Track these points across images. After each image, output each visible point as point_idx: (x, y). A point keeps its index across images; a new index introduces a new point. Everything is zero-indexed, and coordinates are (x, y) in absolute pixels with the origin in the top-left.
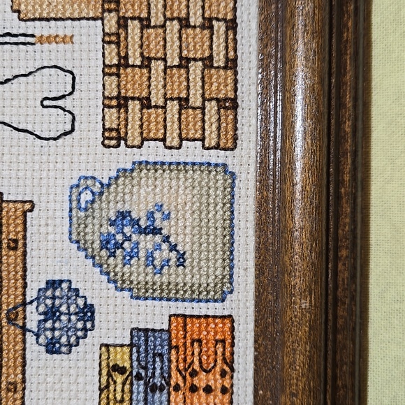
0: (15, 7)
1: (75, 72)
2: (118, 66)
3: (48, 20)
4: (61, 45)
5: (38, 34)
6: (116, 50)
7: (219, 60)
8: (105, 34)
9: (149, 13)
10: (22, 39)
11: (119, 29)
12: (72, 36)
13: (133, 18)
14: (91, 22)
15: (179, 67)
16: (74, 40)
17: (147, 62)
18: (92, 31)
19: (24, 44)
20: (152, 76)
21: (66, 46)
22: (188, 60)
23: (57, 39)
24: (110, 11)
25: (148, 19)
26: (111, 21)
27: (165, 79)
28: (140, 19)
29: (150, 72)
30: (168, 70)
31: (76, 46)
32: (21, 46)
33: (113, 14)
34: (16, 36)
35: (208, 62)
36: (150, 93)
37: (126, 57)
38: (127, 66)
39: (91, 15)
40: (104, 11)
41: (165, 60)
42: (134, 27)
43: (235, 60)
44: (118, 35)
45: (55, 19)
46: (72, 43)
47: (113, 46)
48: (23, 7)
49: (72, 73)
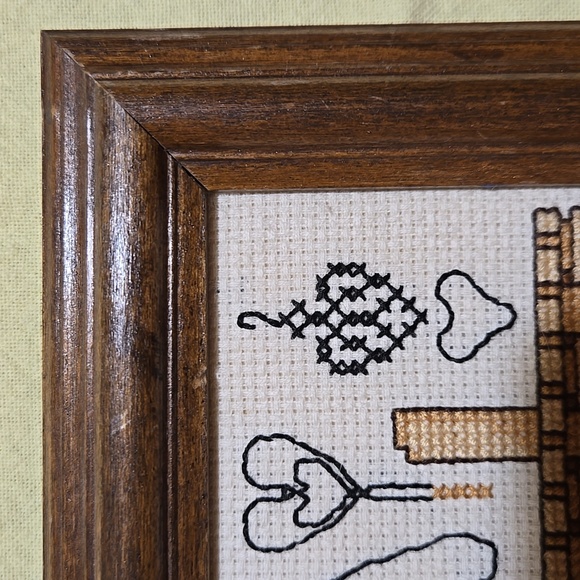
0: (401, 443)
1: (496, 542)
2: (567, 535)
3: (452, 462)
4: (474, 501)
5: (437, 484)
8: (544, 484)
10: (412, 492)
11: (567, 476)
12: (491, 486)
14: (520, 465)
16: (493, 492)
18: (523, 478)
19: (415, 499)
21: (482, 502)
23: (468, 492)
24: (552, 448)
26: (554, 464)
31: (497, 501)
32: (410, 503)
33: (557, 453)
34: (402, 487)
39: (521, 454)
40: (542, 448)
44: (565, 485)
45: (465, 461)
46: (491, 496)
48: (413, 443)
49: (491, 544)
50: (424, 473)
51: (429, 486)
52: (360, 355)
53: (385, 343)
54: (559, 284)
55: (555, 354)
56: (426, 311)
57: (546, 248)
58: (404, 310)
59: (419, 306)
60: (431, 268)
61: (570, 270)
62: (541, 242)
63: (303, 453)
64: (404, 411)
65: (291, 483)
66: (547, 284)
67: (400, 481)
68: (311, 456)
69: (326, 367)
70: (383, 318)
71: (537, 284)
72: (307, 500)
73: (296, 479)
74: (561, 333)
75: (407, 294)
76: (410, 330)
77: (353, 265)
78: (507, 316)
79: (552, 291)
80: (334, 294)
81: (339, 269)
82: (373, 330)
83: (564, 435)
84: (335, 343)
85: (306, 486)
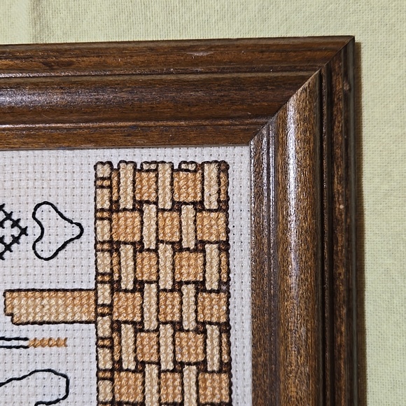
0: (9, 311)
1: (69, 375)
2: (112, 371)
3: (41, 323)
4: (55, 348)
5: (31, 337)
6: (110, 355)
7: (213, 365)
8: (98, 338)
9: (142, 317)
10: (15, 343)
11: (112, 333)
12: (66, 339)
13: (126, 322)
14: (84, 326)
15: (173, 371)
16: (67, 343)
17: (140, 367)
18: (85, 334)
19: (18, 347)
20: (146, 381)
21: (60, 349)
22: (182, 364)
23: (51, 343)
24: (103, 315)
25: (142, 323)
26: (105, 325)
27: (159, 384)
28: (133, 323)
29: (144, 376)
30: (162, 374)
31: (70, 349)
32: (14, 350)
33: (106, 318)
34: (9, 340)
35: (202, 366)
36: (144, 398)
37: (120, 361)
38: (121, 370)
39: (84, 319)
40: (97, 315)
41: (158, 364)
42: (127, 331)
43: (229, 364)
44: (111, 339)
45: (49, 323)
46: (66, 346)
47: (107, 351)
48: (16, 311)
49: (65, 376)
50: (24, 331)
51: (26, 339)
54: (111, 210)
55: (107, 254)
56: (27, 227)
57: (102, 187)
58: (12, 226)
59: (22, 224)
60: (30, 200)
61: (117, 202)
62: (99, 183)
64: (12, 291)
66: (102, 210)
67: (8, 336)
71: (96, 211)
74: (111, 242)
75: (15, 217)
76: (16, 240)
78: (77, 231)
79: (106, 215)
83: (111, 306)
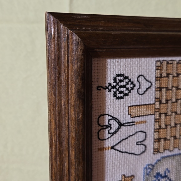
0: (129, 113)
2: (158, 129)
3: (139, 116)
8: (155, 119)
10: (131, 124)
11: (159, 117)
14: (151, 116)
15: (174, 127)
21: (144, 124)
22: (176, 124)
28: (165, 113)
31: (147, 123)
33: (158, 113)
34: (129, 123)
38: (161, 128)
39: (151, 113)
40: (155, 112)
41: (170, 125)
47: (157, 123)
49: (145, 132)
50: (134, 119)
51: (134, 122)
52: (122, 95)
53: (127, 92)
54: (160, 77)
55: (158, 92)
58: (131, 84)
59: (134, 83)
61: (162, 74)
62: (157, 68)
63: (110, 118)
64: (130, 106)
65: (108, 125)
66: (158, 77)
67: (129, 121)
68: (112, 118)
69: (115, 98)
70: (127, 86)
71: (156, 77)
72: (111, 128)
73: (109, 124)
74: (160, 88)
75: (132, 81)
76: (132, 89)
77: (121, 74)
78: (150, 84)
79: (158, 79)
80: (118, 81)
81: (118, 75)
82: (125, 89)
83: (159, 109)
84: (117, 92)
85: (111, 125)
